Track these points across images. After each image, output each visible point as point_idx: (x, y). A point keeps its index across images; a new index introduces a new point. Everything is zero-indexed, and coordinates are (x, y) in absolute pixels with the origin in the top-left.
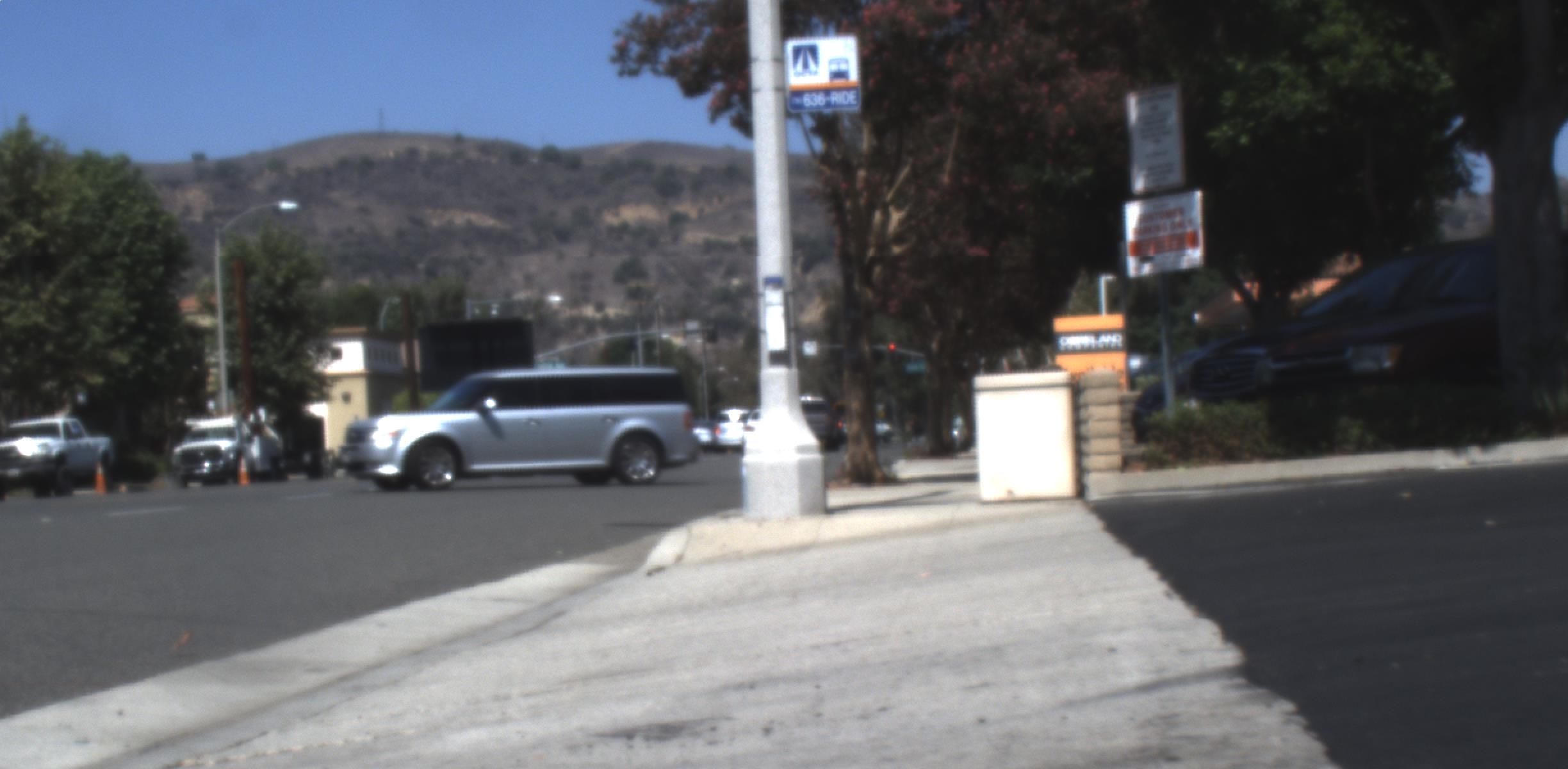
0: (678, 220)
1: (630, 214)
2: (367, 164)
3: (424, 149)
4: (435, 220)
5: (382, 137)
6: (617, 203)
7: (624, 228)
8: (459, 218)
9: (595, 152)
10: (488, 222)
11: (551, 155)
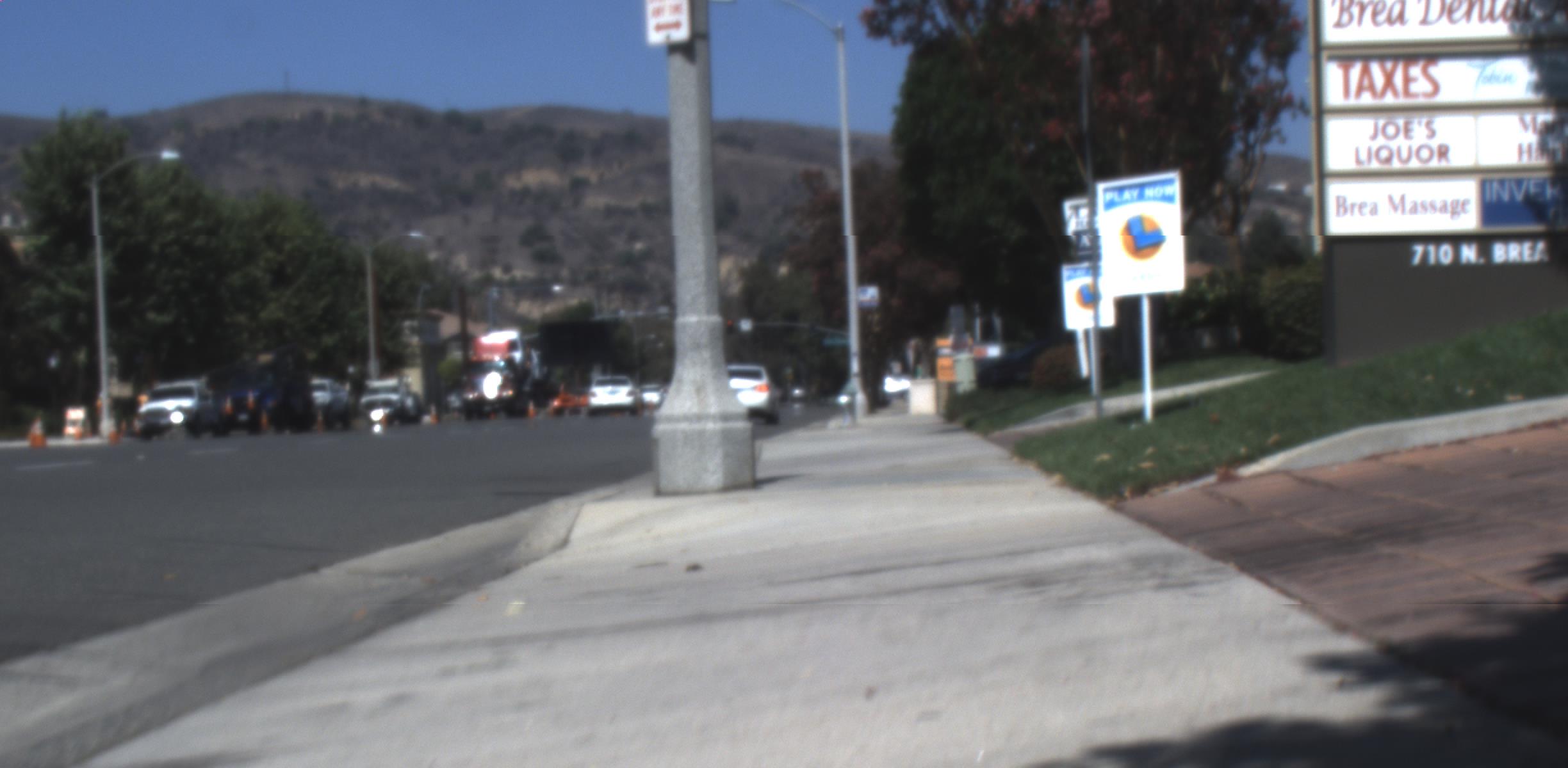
0: (578, 185)
1: (531, 179)
2: (274, 126)
3: (330, 111)
4: (341, 182)
5: (287, 98)
6: (519, 167)
7: (525, 192)
8: (364, 180)
9: (497, 114)
10: (393, 184)
11: (454, 119)
